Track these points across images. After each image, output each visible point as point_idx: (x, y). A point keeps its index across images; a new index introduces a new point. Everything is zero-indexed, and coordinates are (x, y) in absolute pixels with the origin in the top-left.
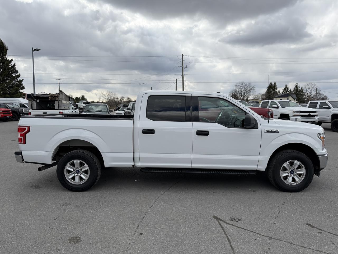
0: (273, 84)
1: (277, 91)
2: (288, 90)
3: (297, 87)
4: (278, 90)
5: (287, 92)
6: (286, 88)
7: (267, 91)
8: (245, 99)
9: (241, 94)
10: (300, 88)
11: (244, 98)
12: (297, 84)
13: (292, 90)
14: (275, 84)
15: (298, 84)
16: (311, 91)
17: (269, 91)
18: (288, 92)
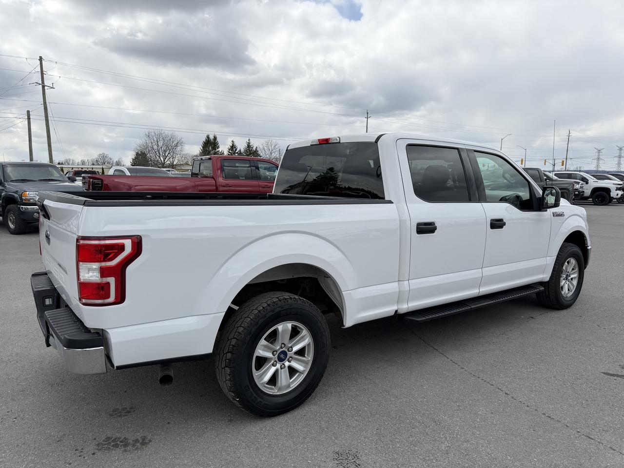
0: (212, 137)
1: (219, 151)
2: (236, 150)
3: (249, 146)
4: (220, 149)
5: (235, 153)
6: (233, 147)
7: (202, 150)
8: (168, 162)
9: (157, 153)
10: (254, 149)
11: (164, 161)
12: (249, 140)
13: (242, 150)
14: (215, 138)
15: (251, 140)
16: (271, 153)
17: (206, 150)
18: (237, 153)
